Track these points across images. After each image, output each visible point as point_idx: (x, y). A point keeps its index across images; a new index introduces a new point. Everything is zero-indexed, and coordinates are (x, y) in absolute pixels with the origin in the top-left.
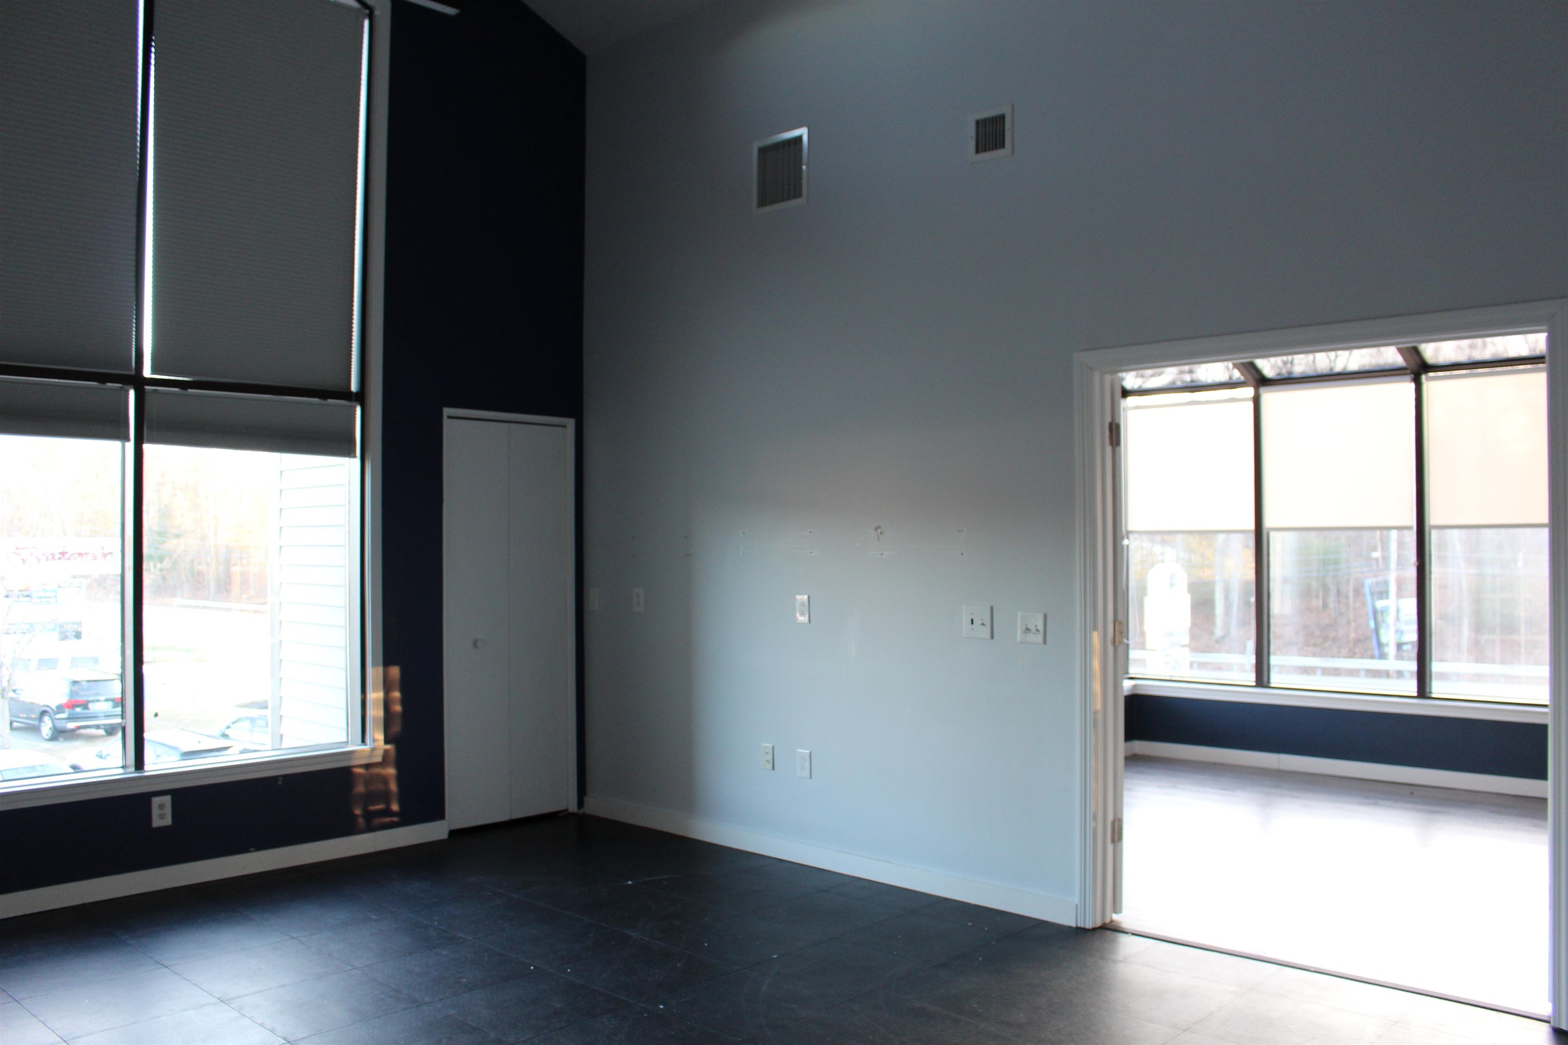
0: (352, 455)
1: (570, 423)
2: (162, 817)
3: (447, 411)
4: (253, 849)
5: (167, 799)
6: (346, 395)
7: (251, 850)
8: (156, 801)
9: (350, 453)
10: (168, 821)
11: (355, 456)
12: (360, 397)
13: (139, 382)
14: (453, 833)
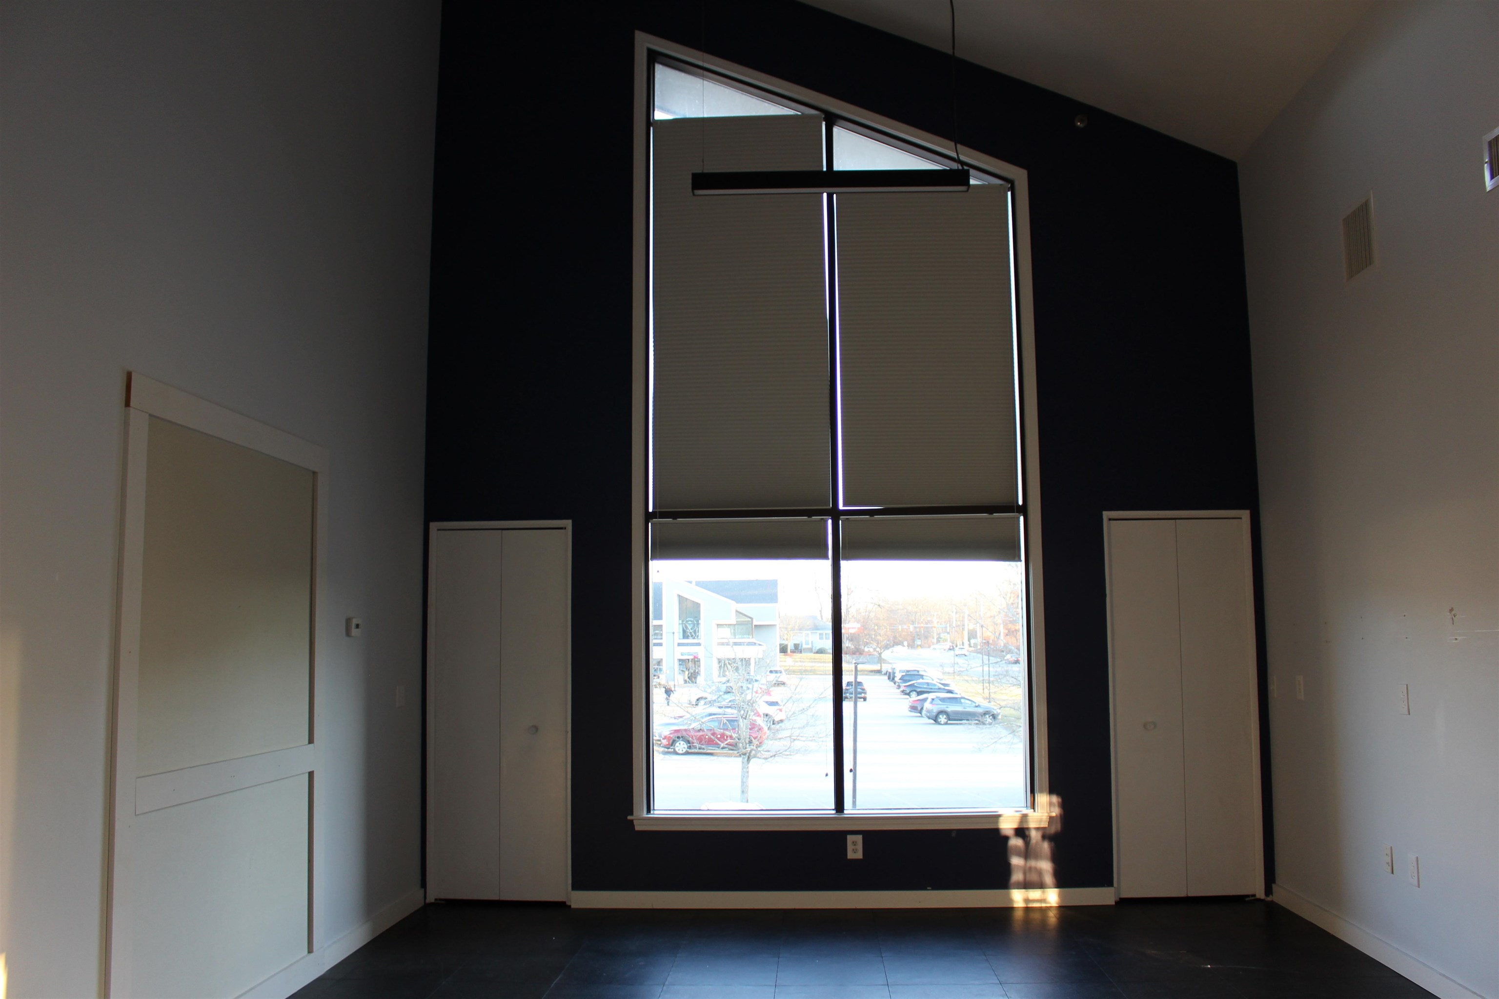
0: (1017, 558)
1: (1245, 514)
2: (855, 851)
3: (1106, 514)
4: (930, 888)
5: (859, 838)
6: (1011, 508)
7: (928, 888)
8: (850, 838)
9: (1015, 557)
10: (859, 855)
11: (1020, 560)
12: (1023, 510)
13: (835, 514)
14: (1123, 902)
